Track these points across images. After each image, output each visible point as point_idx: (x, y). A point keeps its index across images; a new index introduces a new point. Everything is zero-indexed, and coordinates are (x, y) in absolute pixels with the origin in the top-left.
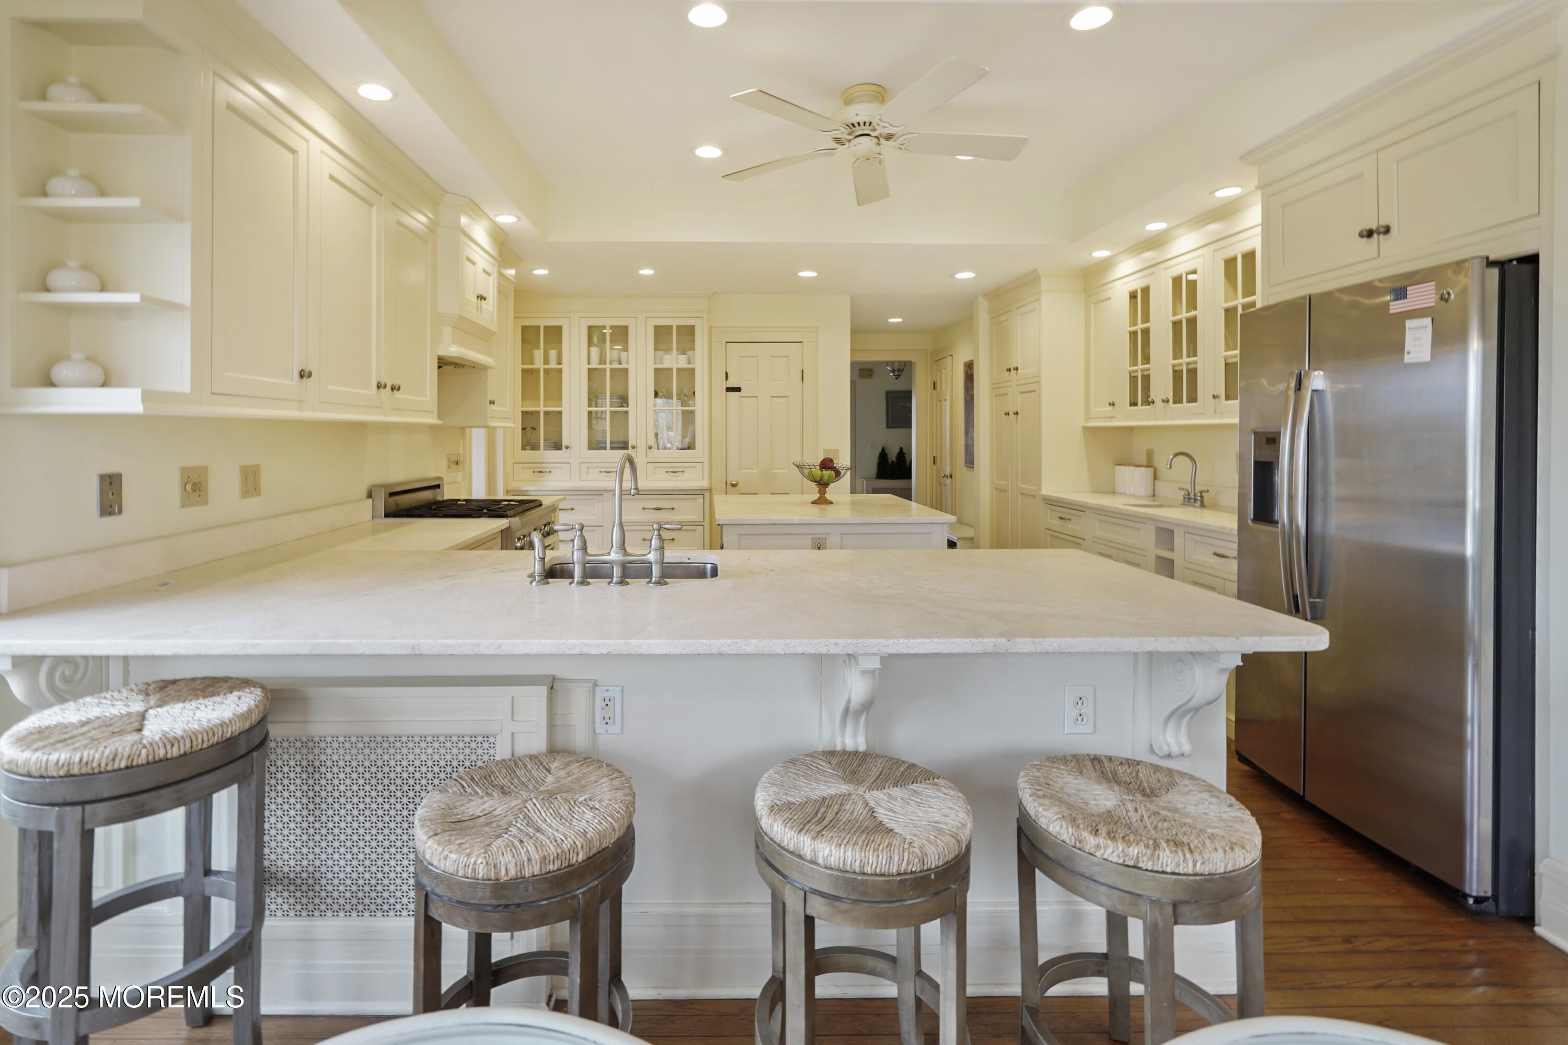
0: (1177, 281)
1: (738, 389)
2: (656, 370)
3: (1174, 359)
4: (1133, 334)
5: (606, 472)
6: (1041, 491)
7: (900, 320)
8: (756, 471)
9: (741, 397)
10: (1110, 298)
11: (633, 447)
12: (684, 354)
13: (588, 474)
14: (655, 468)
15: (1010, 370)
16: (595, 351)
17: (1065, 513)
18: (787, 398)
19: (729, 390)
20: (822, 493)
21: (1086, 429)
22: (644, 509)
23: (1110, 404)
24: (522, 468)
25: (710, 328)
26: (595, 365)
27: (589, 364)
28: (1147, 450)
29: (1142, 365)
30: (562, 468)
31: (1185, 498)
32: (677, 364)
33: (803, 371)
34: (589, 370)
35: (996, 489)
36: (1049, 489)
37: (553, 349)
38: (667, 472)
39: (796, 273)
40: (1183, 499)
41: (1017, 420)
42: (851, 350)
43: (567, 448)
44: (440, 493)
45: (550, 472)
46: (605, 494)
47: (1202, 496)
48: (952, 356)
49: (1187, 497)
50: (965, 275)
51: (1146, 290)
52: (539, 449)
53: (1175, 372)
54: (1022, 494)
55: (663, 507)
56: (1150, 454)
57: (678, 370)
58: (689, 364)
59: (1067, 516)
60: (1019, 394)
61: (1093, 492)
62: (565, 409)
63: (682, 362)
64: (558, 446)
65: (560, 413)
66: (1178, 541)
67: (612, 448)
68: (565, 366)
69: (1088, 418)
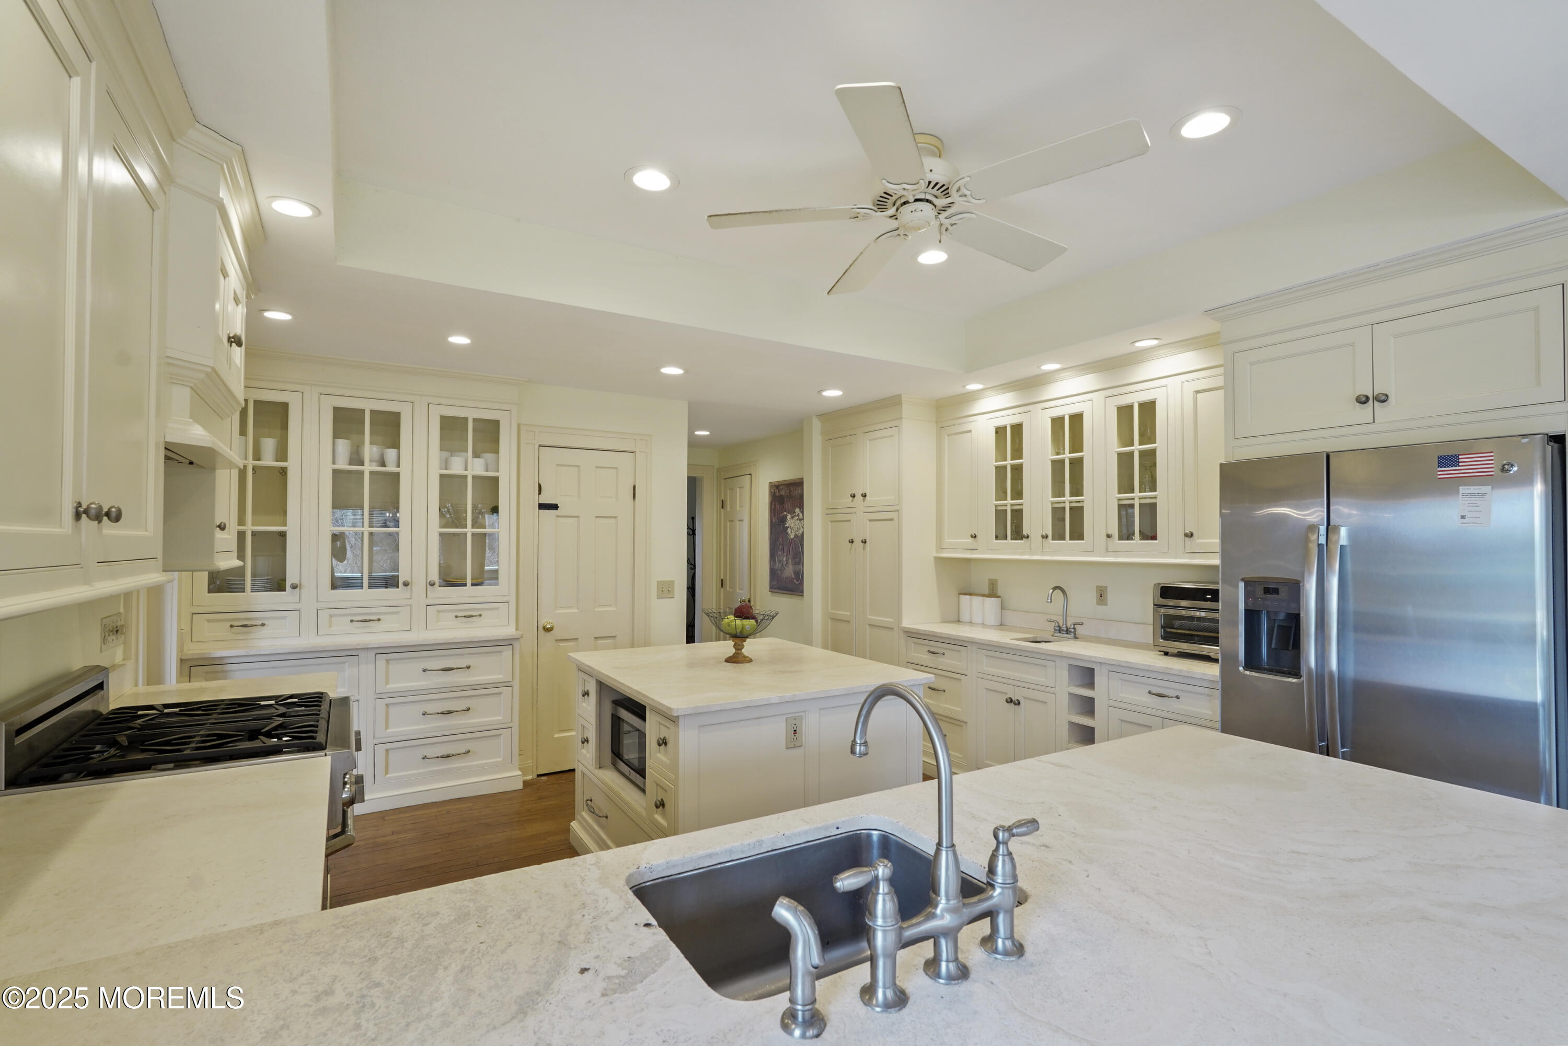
0: (1057, 422)
1: (554, 507)
2: (442, 476)
3: (1054, 496)
4: (1000, 470)
5: (361, 621)
6: (901, 624)
7: (707, 433)
8: (577, 611)
9: (557, 516)
10: (970, 431)
11: (406, 584)
12: (478, 457)
13: (330, 626)
14: (438, 611)
15: (853, 496)
16: (343, 446)
17: (936, 647)
18: (614, 519)
19: (542, 506)
20: (738, 647)
21: (939, 560)
22: (424, 671)
23: (972, 536)
24: (209, 621)
25: (519, 426)
26: (343, 465)
27: (334, 463)
28: (990, 580)
29: (1011, 500)
30: (285, 618)
31: (1055, 630)
32: (473, 470)
33: (634, 487)
34: (335, 472)
35: (831, 619)
36: (910, 621)
37: (269, 437)
38: (456, 617)
39: (657, 369)
40: (1053, 630)
41: (864, 549)
42: (688, 465)
43: (294, 587)
44: (103, 698)
45: (263, 625)
46: (363, 655)
47: (1074, 629)
48: (751, 474)
49: (1058, 628)
50: (832, 393)
51: (1017, 429)
52: (243, 590)
53: (1054, 510)
54: (870, 625)
55: (455, 667)
56: (993, 584)
57: (474, 477)
58: (487, 471)
59: (941, 651)
60: (868, 521)
61: (942, 622)
62: (291, 529)
63: (477, 467)
64: (279, 585)
65: (283, 535)
66: (1100, 679)
67: (371, 586)
68: (292, 464)
69: (940, 548)
